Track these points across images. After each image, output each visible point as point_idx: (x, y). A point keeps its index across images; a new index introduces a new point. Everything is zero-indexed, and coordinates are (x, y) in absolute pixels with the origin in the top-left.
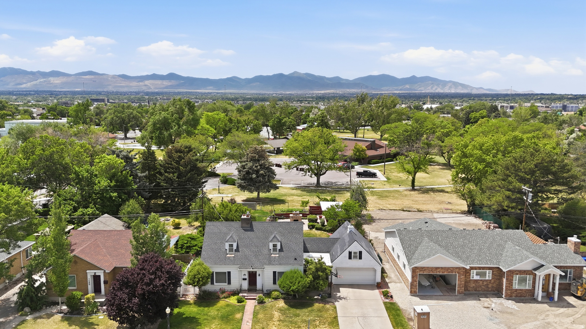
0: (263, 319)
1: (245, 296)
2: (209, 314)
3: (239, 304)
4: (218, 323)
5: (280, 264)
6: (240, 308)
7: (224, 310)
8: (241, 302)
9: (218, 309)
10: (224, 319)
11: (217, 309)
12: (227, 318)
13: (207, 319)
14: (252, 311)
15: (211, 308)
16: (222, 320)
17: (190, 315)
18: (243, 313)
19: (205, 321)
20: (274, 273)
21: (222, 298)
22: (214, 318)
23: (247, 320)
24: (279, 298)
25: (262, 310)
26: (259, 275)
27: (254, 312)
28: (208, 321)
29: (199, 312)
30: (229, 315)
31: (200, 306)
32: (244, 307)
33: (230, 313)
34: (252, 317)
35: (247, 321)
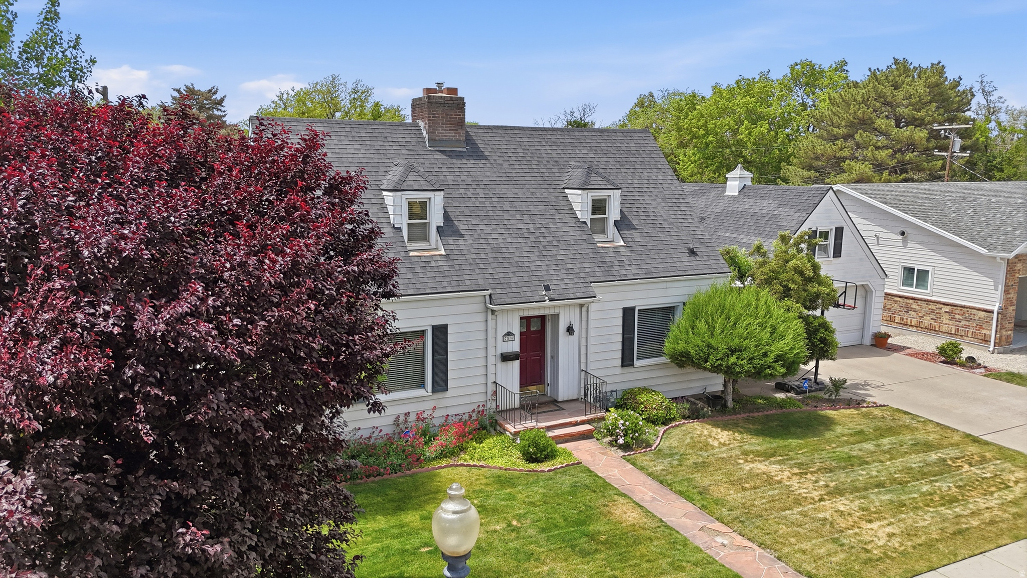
3: (537, 467)
5: (649, 276)
6: (586, 481)
7: (521, 506)
14: (647, 480)
18: (628, 497)
20: (628, 312)
23: (689, 522)
26: (570, 330)
30: (583, 522)
32: (586, 470)
34: (686, 504)
35: (702, 530)
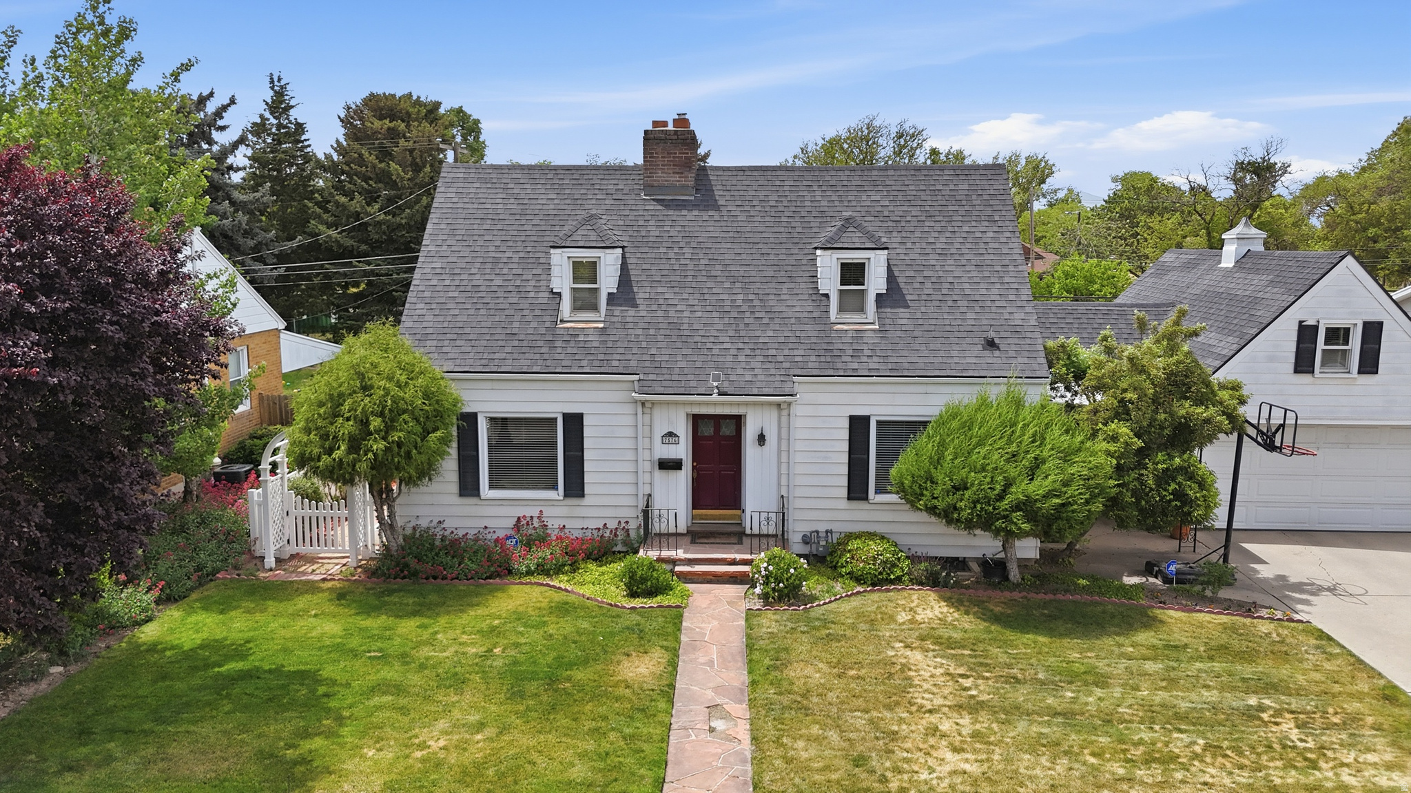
0: (832, 696)
1: (674, 562)
2: (426, 652)
3: (637, 603)
4: (474, 718)
6: (651, 626)
7: (535, 635)
8: (651, 593)
9: (493, 629)
10: (532, 687)
11: (484, 626)
12: (551, 681)
13: (398, 689)
14: (737, 641)
15: (443, 620)
16: (517, 695)
17: (279, 660)
18: (674, 653)
19: (376, 700)
20: (858, 425)
21: (529, 573)
22: (457, 682)
23: (710, 696)
24: (898, 580)
25: (805, 638)
26: (761, 439)
27: (750, 647)
28: (403, 701)
29: (354, 642)
30: (571, 665)
31: (368, 610)
32: (676, 616)
33: (573, 653)
34: (738, 677)
35: (713, 707)
